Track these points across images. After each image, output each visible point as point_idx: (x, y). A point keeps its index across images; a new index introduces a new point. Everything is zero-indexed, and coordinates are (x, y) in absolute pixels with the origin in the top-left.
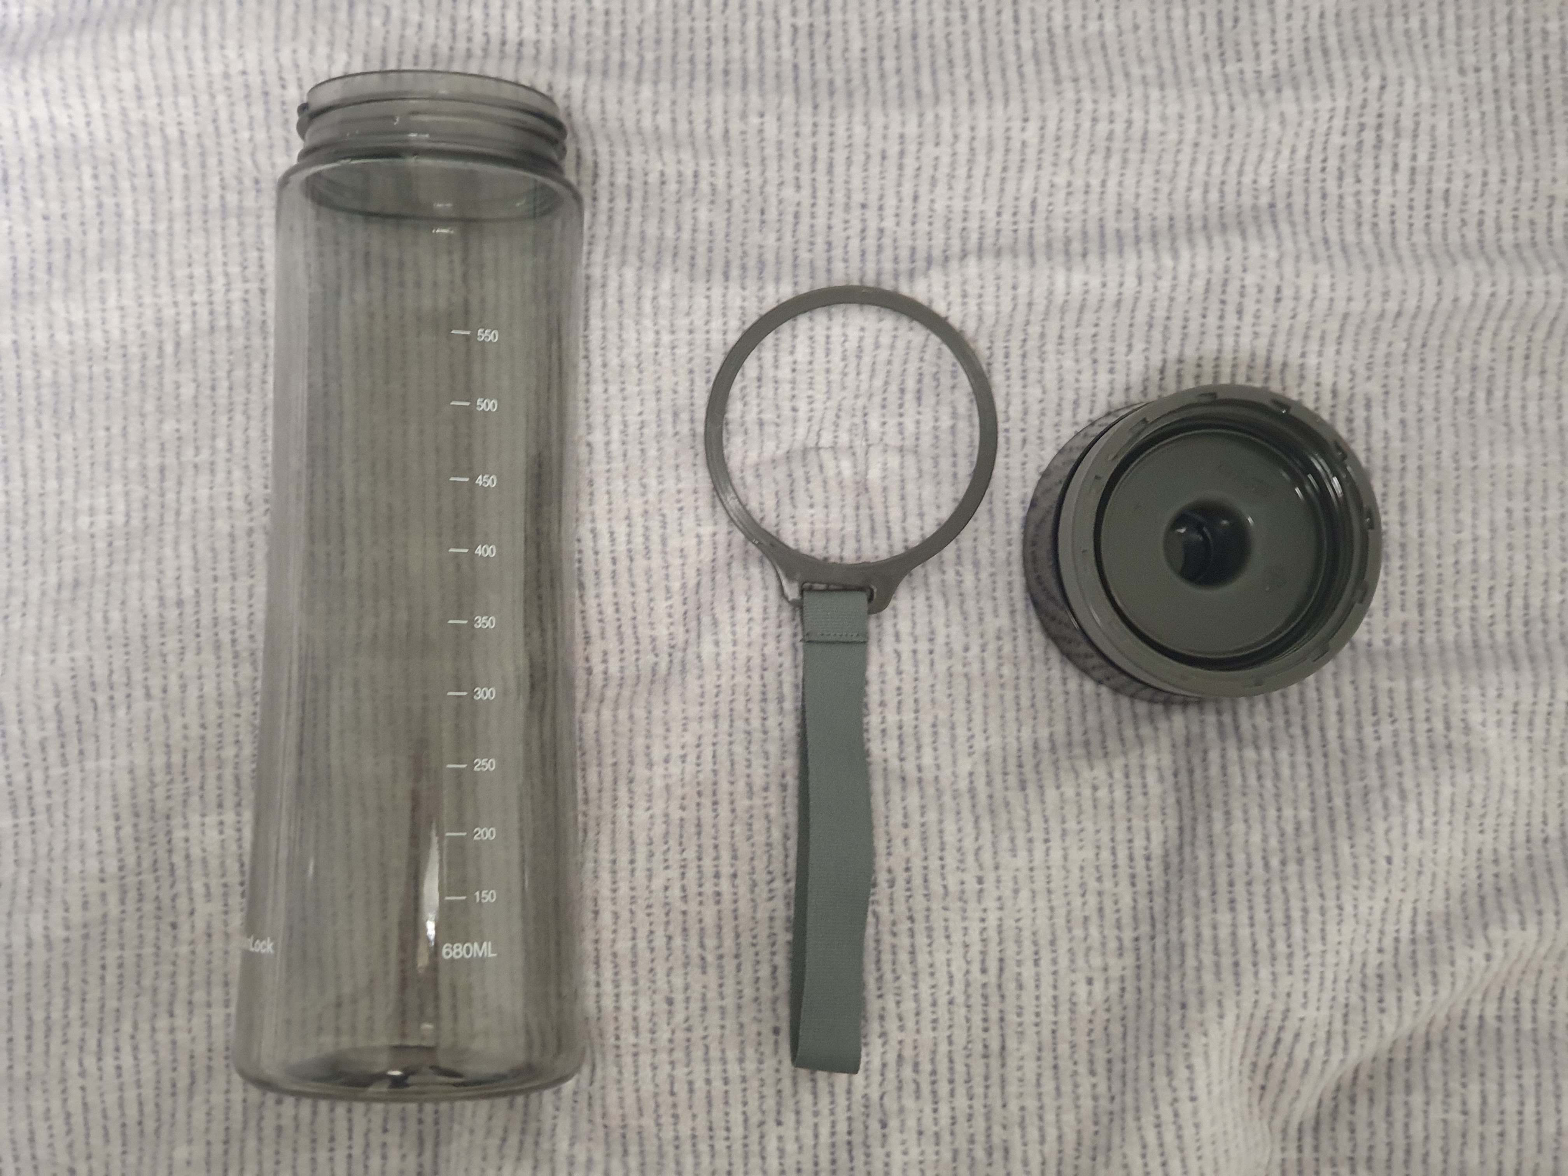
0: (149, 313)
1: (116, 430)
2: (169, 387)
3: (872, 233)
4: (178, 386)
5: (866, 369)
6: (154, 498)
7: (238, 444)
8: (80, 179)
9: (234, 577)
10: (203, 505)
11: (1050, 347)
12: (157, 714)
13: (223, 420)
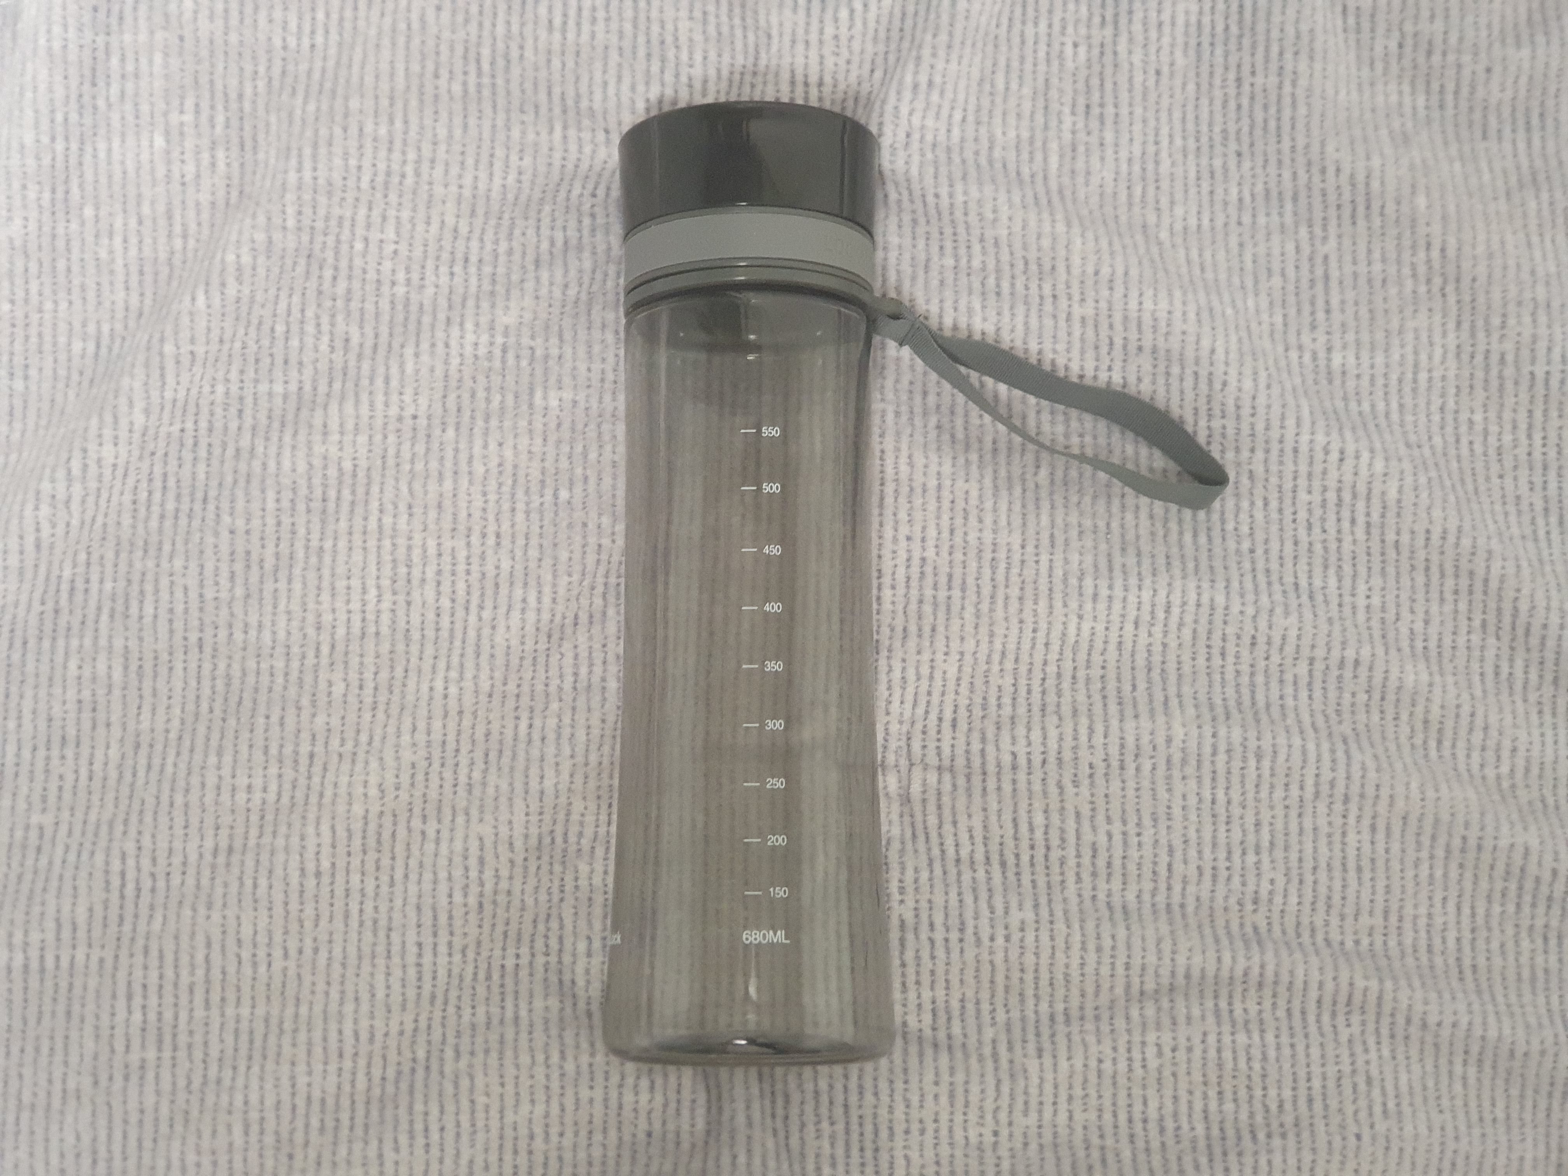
0: (311, 618)
1: (275, 719)
2: (323, 685)
3: (916, 562)
4: (330, 683)
5: (909, 698)
6: (302, 781)
7: (377, 738)
8: (264, 500)
9: (365, 852)
10: (343, 790)
11: (1066, 685)
12: (292, 972)
13: (367, 716)
